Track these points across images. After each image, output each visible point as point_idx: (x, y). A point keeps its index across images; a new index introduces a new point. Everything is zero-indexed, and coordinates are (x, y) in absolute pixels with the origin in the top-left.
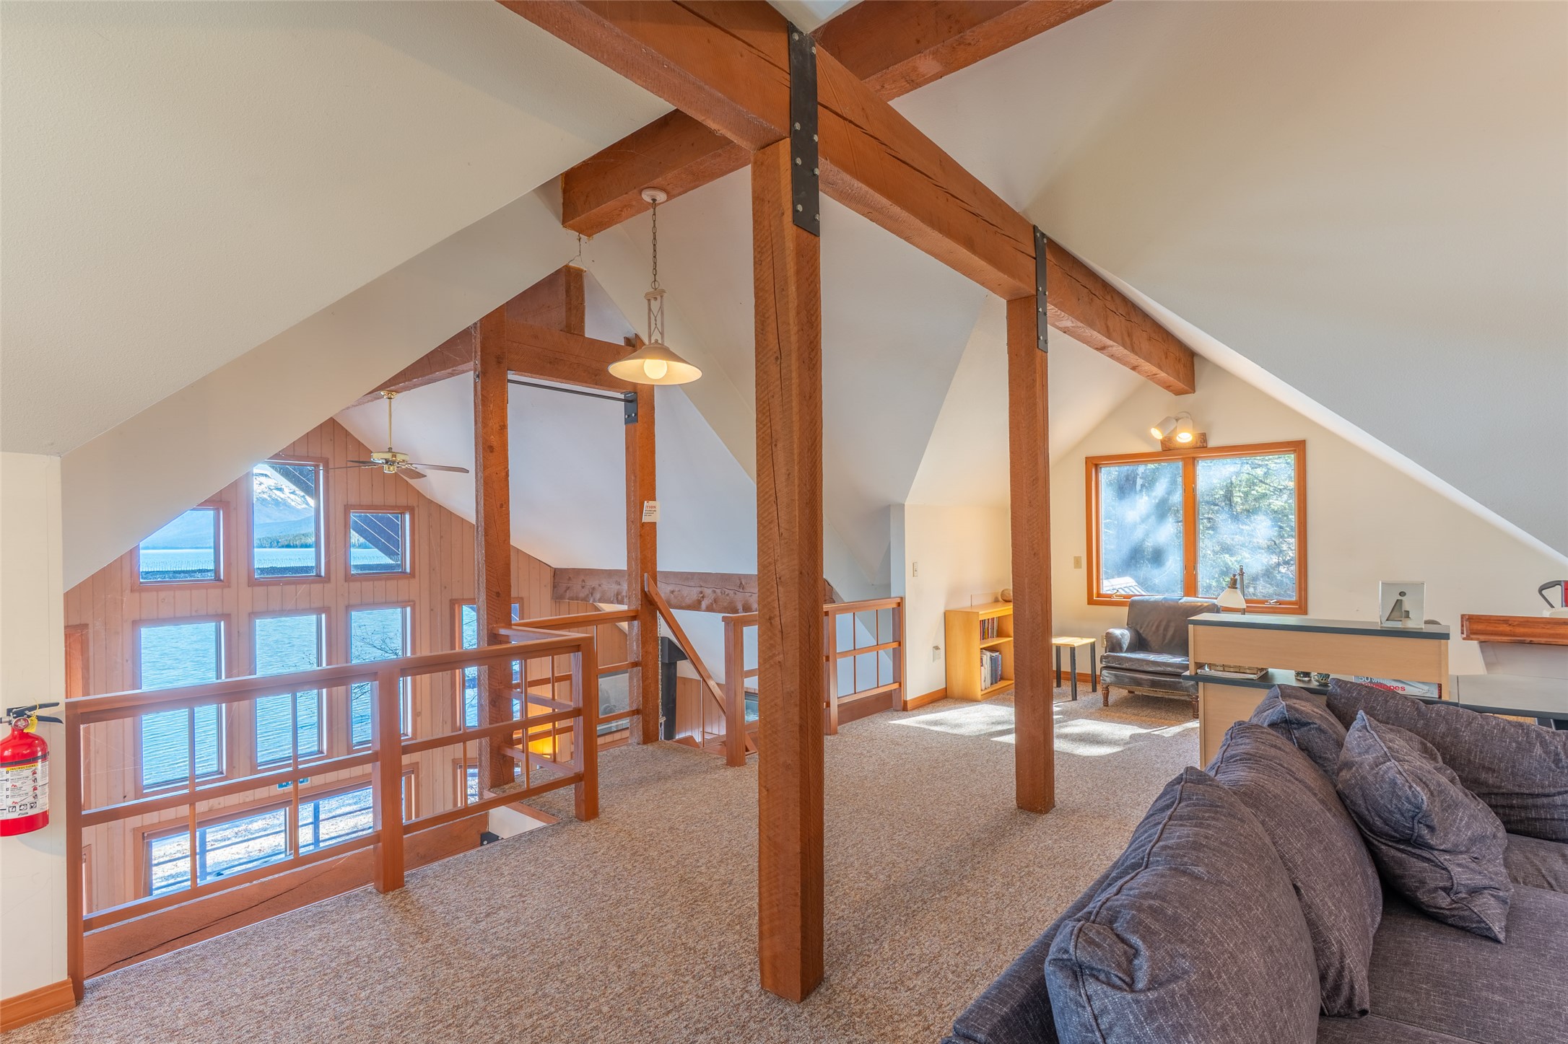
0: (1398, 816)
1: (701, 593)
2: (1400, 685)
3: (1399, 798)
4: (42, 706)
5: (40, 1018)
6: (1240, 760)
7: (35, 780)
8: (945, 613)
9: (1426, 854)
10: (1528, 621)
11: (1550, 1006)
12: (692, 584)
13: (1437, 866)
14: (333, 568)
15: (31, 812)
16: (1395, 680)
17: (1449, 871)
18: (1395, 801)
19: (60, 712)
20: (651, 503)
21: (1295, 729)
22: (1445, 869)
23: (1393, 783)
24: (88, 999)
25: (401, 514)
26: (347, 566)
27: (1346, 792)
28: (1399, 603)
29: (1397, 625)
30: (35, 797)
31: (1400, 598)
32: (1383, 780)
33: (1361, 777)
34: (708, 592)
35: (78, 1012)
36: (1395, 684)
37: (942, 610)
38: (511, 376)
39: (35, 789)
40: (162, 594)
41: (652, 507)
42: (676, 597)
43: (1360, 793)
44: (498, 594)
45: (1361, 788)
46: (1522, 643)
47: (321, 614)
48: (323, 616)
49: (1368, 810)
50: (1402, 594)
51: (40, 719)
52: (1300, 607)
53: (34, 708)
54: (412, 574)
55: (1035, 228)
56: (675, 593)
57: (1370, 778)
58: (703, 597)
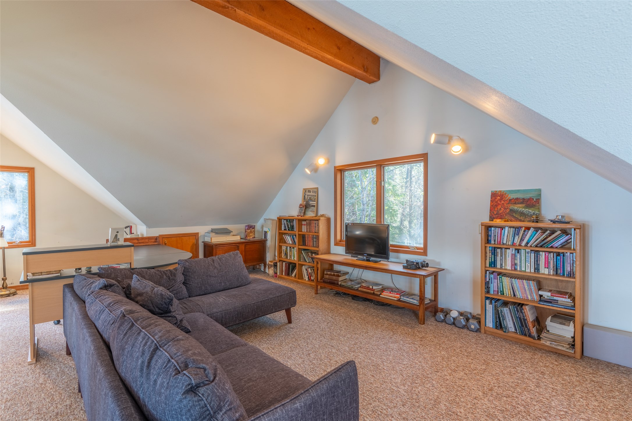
0: (164, 305)
2: (118, 266)
3: (165, 299)
6: (114, 304)
9: (169, 315)
11: (211, 341)
13: (173, 317)
17: (176, 317)
18: (163, 300)
21: (109, 288)
22: (175, 317)
23: (162, 295)
27: (145, 304)
28: (116, 235)
29: (115, 244)
31: (117, 234)
32: (158, 295)
33: (149, 297)
36: (116, 266)
43: (150, 302)
45: (150, 300)
49: (154, 307)
50: (118, 232)
52: (32, 244)
57: (153, 296)
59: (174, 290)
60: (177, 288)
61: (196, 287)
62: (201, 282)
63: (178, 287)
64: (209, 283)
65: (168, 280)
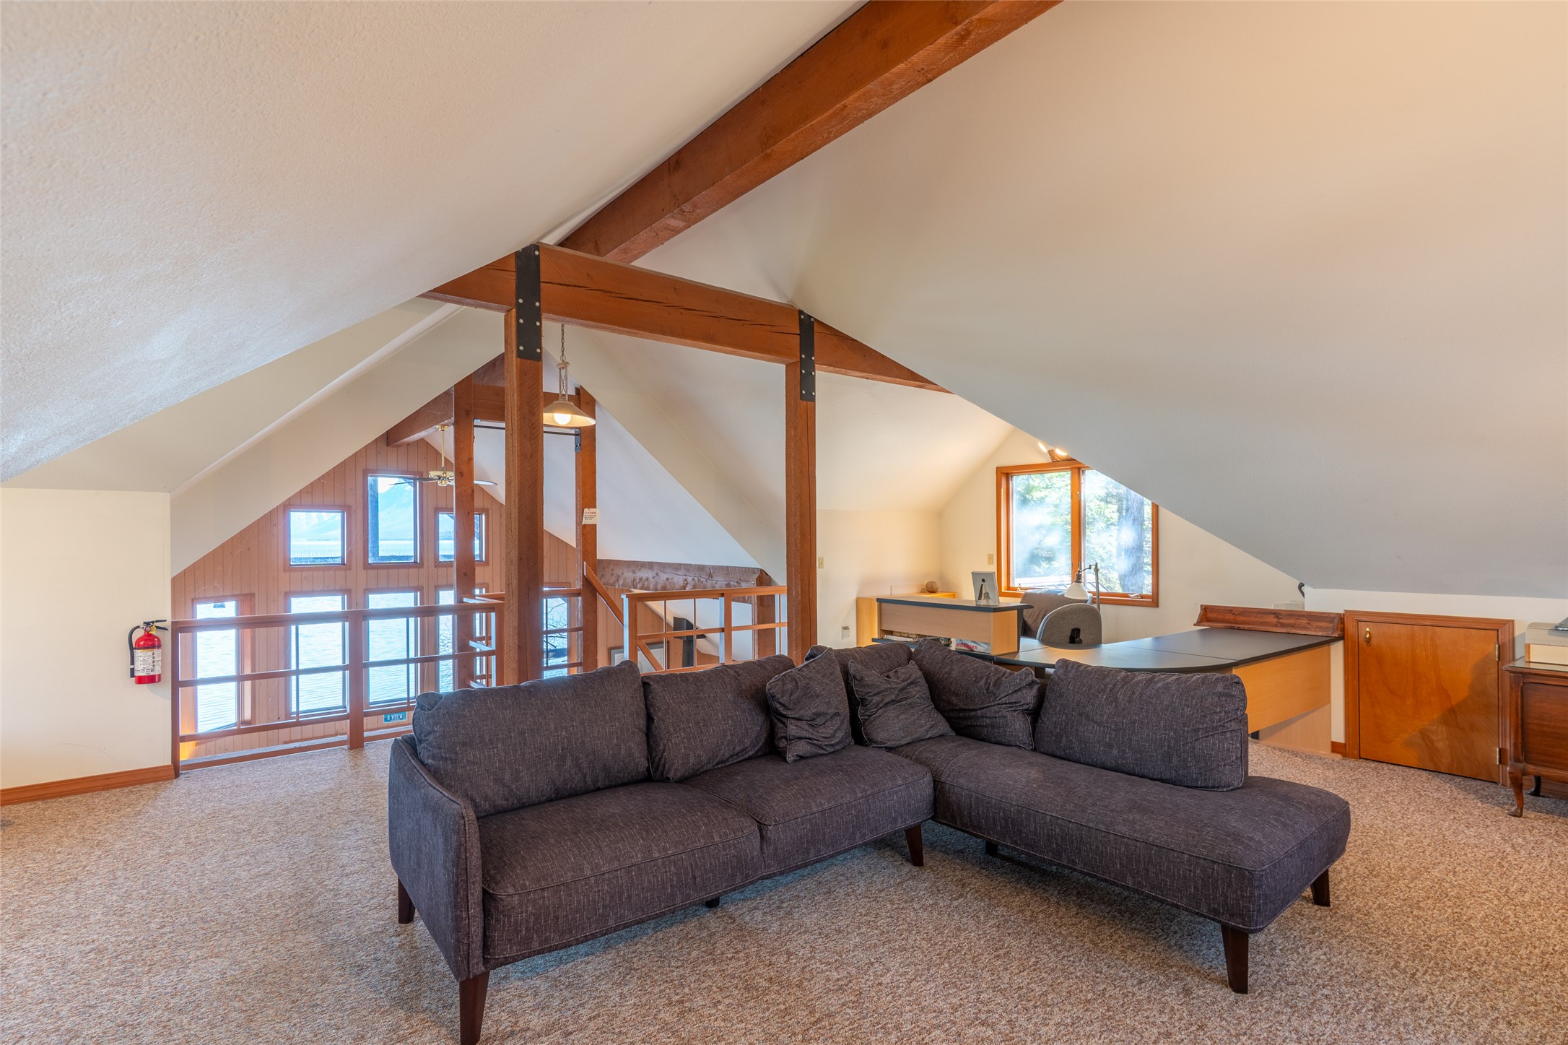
1: (686, 580)
2: (975, 645)
4: (157, 621)
5: (156, 781)
7: (154, 658)
8: (857, 600)
10: (1245, 611)
12: (680, 573)
14: (425, 558)
15: (152, 674)
16: (973, 642)
19: (168, 624)
20: (592, 510)
24: (181, 777)
25: (479, 514)
26: (436, 556)
30: (154, 666)
31: (983, 583)
34: (690, 579)
35: (175, 781)
37: (854, 597)
38: (477, 422)
39: (154, 662)
40: (305, 574)
41: (593, 513)
42: (670, 584)
44: (465, 574)
46: (1232, 628)
47: (417, 592)
48: (419, 593)
51: (157, 627)
53: (153, 622)
54: (487, 563)
55: (801, 312)
56: (670, 580)
58: (687, 584)
59: (987, 717)
60: (993, 715)
61: (1051, 732)
62: (1064, 724)
63: (996, 712)
64: (1080, 734)
65: (985, 692)
